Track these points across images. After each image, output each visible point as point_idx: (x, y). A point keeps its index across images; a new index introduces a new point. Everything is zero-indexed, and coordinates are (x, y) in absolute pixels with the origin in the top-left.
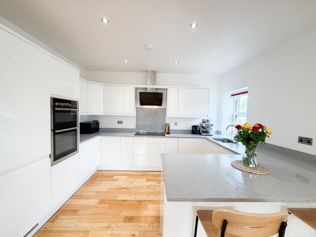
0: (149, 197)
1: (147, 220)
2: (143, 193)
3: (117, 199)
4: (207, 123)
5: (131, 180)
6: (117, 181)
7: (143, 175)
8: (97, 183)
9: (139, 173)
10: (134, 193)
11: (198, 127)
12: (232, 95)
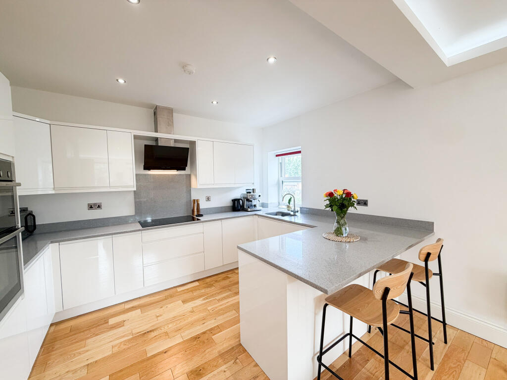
0: (205, 324)
1: (227, 357)
2: (192, 324)
3: (148, 356)
4: (252, 193)
5: (153, 312)
6: (124, 325)
7: (171, 296)
8: (76, 350)
9: (161, 296)
10: (176, 331)
11: (240, 200)
12: (277, 156)
